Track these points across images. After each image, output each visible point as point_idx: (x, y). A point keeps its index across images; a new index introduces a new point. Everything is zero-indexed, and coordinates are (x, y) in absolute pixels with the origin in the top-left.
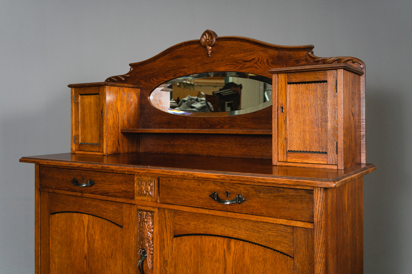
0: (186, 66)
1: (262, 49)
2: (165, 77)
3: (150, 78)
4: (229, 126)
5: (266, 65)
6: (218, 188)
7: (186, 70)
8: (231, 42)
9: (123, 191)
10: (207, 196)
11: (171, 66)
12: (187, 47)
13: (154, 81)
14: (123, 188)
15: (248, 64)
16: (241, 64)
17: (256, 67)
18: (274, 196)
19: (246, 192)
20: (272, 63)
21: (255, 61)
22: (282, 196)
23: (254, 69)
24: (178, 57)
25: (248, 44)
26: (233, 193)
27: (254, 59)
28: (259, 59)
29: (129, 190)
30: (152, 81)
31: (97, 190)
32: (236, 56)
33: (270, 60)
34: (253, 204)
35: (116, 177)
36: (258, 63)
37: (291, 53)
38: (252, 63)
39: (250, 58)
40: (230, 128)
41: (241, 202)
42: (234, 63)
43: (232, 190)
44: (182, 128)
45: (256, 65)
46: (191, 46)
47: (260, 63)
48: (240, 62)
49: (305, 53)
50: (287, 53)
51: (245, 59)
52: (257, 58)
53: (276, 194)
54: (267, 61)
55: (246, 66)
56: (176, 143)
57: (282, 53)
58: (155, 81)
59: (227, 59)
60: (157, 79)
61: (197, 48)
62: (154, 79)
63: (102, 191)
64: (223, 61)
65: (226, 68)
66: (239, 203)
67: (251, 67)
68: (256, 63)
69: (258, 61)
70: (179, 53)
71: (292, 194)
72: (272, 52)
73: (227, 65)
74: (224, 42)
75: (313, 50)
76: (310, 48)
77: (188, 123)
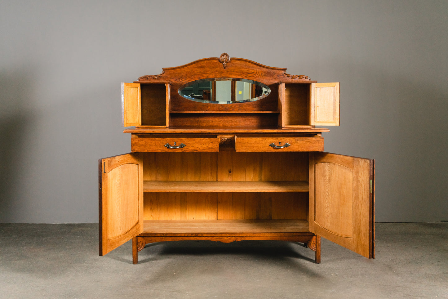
0: (209, 73)
1: (259, 67)
2: (192, 79)
3: (180, 79)
4: (238, 109)
5: (261, 76)
6: (274, 141)
7: (207, 75)
8: (240, 61)
9: (210, 148)
10: (268, 145)
11: (197, 72)
12: (208, 61)
13: (182, 80)
14: (210, 147)
15: (250, 75)
16: (245, 74)
17: (255, 77)
18: (305, 142)
19: (291, 141)
20: (264, 76)
21: (255, 73)
22: (309, 141)
23: (254, 78)
24: (201, 67)
25: (250, 64)
26: (283, 142)
27: (254, 72)
28: (257, 72)
29: (214, 147)
30: (181, 81)
31: (187, 149)
32: (242, 70)
33: (263, 74)
34: (294, 147)
35: (204, 140)
36: (256, 74)
37: (275, 71)
38: (252, 75)
39: (251, 71)
40: (238, 110)
41: (288, 146)
42: (241, 74)
43: (283, 141)
44: (205, 110)
45: (255, 76)
46: (212, 61)
47: (258, 75)
48: (245, 73)
49: (283, 72)
50: (273, 71)
51: (248, 72)
52: (255, 72)
53: (306, 141)
54: (262, 74)
55: (248, 76)
56: (200, 120)
57: (269, 70)
58: (184, 81)
59: (236, 71)
60: (185, 79)
61: (216, 62)
62: (183, 79)
63: (192, 149)
64: (234, 72)
65: (236, 76)
66: (287, 147)
67: (252, 76)
68: (255, 75)
69: (256, 73)
70: (203, 65)
71: (314, 140)
72: (264, 69)
73: (237, 74)
74: (235, 61)
75: (286, 70)
76: (285, 70)
77: (209, 107)
